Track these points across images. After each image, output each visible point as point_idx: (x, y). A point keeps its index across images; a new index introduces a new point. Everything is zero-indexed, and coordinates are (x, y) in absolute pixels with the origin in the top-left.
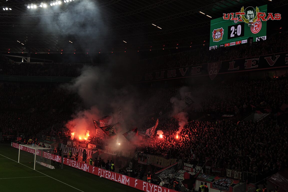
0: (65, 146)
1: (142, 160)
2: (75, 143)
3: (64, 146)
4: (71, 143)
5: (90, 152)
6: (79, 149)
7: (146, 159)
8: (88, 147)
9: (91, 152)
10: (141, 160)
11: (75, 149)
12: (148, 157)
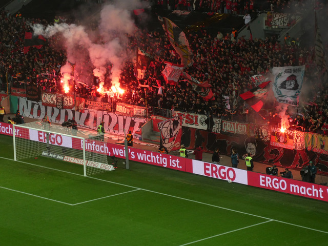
0: (33, 105)
1: (281, 141)
2: (71, 99)
3: (30, 106)
4: (57, 99)
5: (125, 120)
6: (88, 115)
7: (293, 139)
8: (117, 110)
9: (129, 120)
10: (279, 141)
11: (74, 112)
12: (298, 137)
